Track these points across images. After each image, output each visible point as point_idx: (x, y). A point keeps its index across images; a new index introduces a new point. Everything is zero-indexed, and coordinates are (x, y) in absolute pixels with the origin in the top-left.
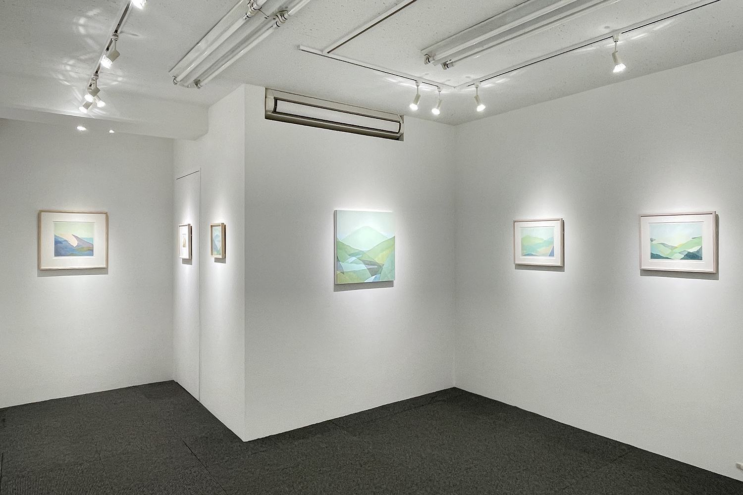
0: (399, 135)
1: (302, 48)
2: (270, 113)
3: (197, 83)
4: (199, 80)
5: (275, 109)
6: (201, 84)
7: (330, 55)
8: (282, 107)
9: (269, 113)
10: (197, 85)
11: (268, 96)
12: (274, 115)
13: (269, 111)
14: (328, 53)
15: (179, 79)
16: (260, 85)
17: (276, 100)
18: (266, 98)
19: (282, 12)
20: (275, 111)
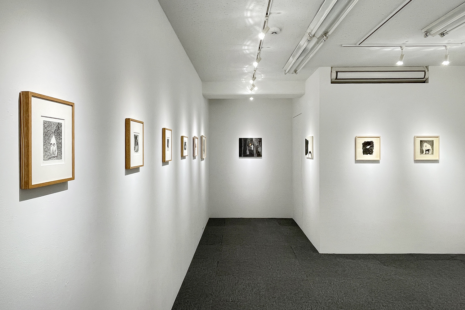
0: (425, 80)
1: (343, 46)
4: (297, 70)
6: (297, 72)
7: (360, 45)
8: (340, 75)
10: (295, 73)
11: (332, 71)
12: (336, 81)
13: (333, 79)
14: (359, 44)
15: (286, 72)
16: (328, 66)
17: (337, 72)
18: (331, 73)
19: (325, 33)
20: (336, 78)
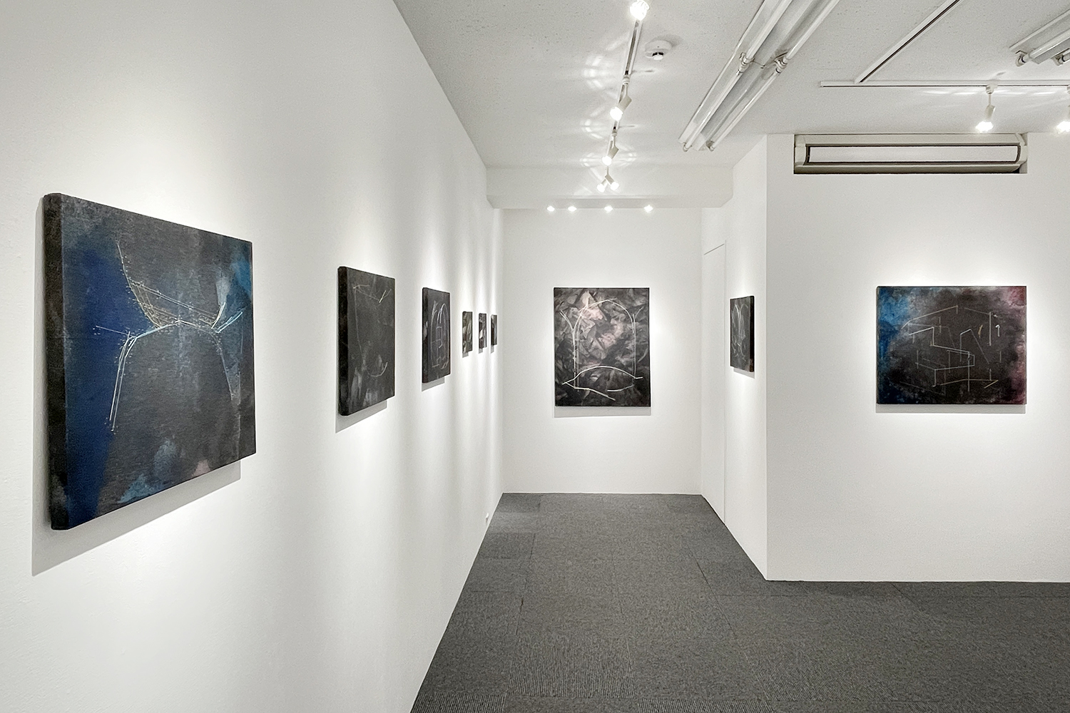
0: (1018, 165)
1: (823, 84)
2: (802, 166)
3: (709, 144)
4: (712, 142)
5: (808, 158)
6: (714, 146)
7: (863, 84)
8: (817, 155)
9: (799, 166)
10: (709, 147)
11: (797, 145)
12: (807, 168)
13: (800, 163)
14: (861, 81)
15: (688, 146)
16: (788, 133)
17: (808, 147)
18: (795, 147)
19: (781, 56)
20: (807, 162)
